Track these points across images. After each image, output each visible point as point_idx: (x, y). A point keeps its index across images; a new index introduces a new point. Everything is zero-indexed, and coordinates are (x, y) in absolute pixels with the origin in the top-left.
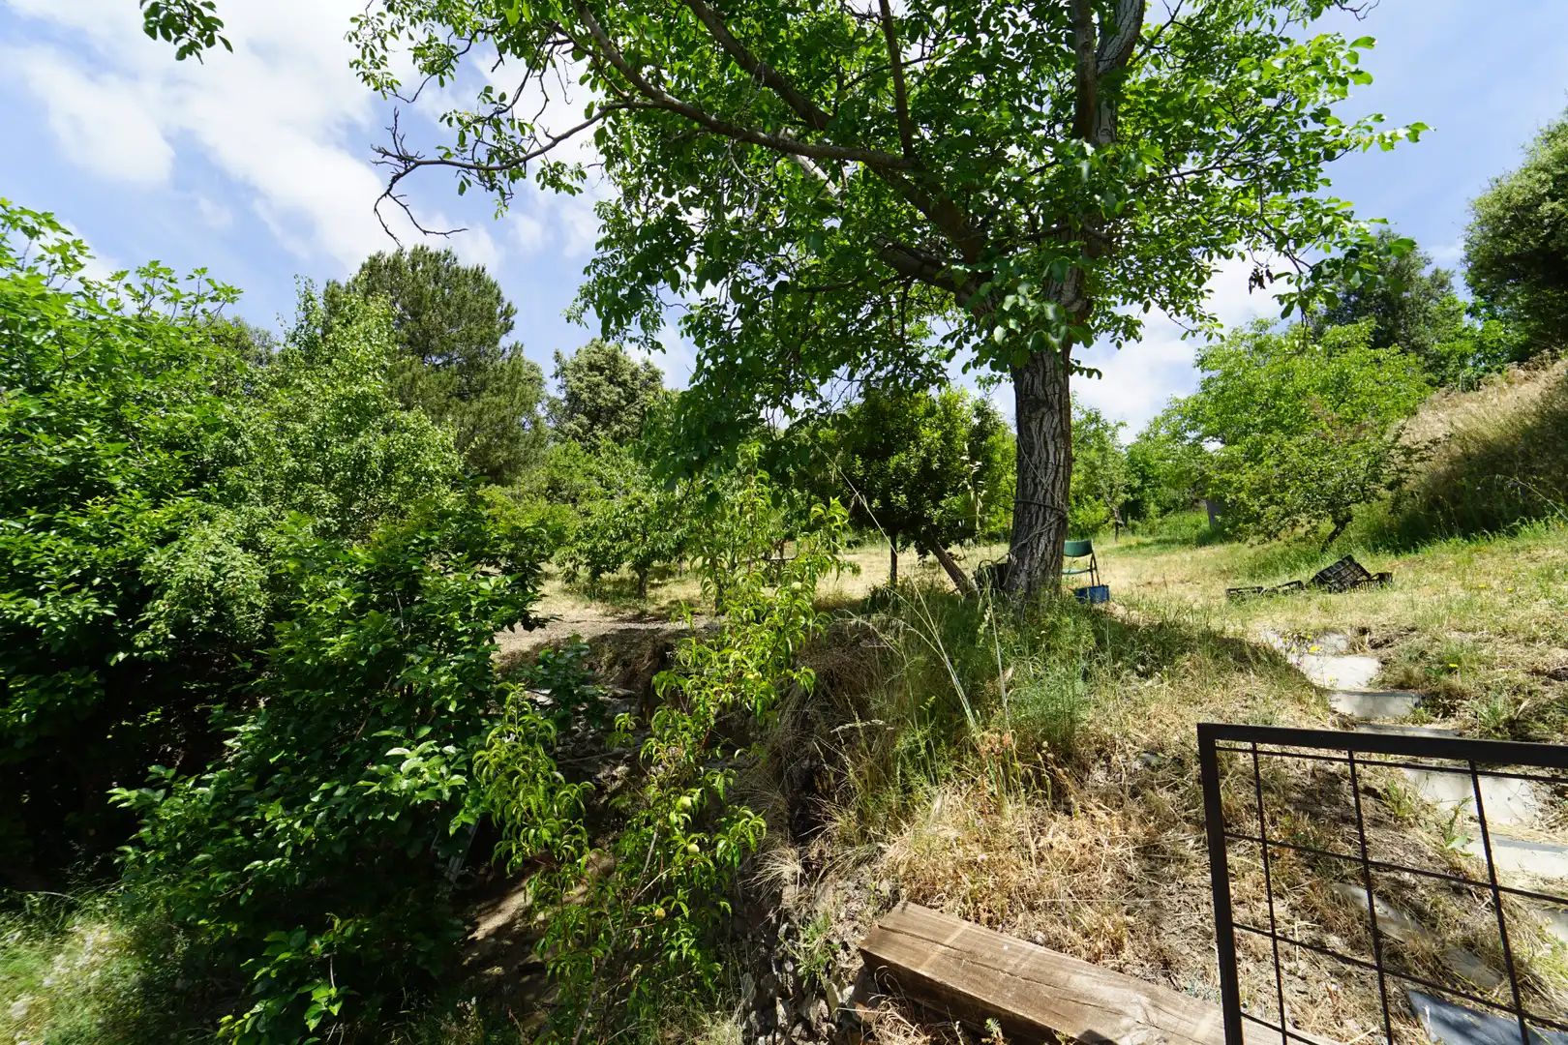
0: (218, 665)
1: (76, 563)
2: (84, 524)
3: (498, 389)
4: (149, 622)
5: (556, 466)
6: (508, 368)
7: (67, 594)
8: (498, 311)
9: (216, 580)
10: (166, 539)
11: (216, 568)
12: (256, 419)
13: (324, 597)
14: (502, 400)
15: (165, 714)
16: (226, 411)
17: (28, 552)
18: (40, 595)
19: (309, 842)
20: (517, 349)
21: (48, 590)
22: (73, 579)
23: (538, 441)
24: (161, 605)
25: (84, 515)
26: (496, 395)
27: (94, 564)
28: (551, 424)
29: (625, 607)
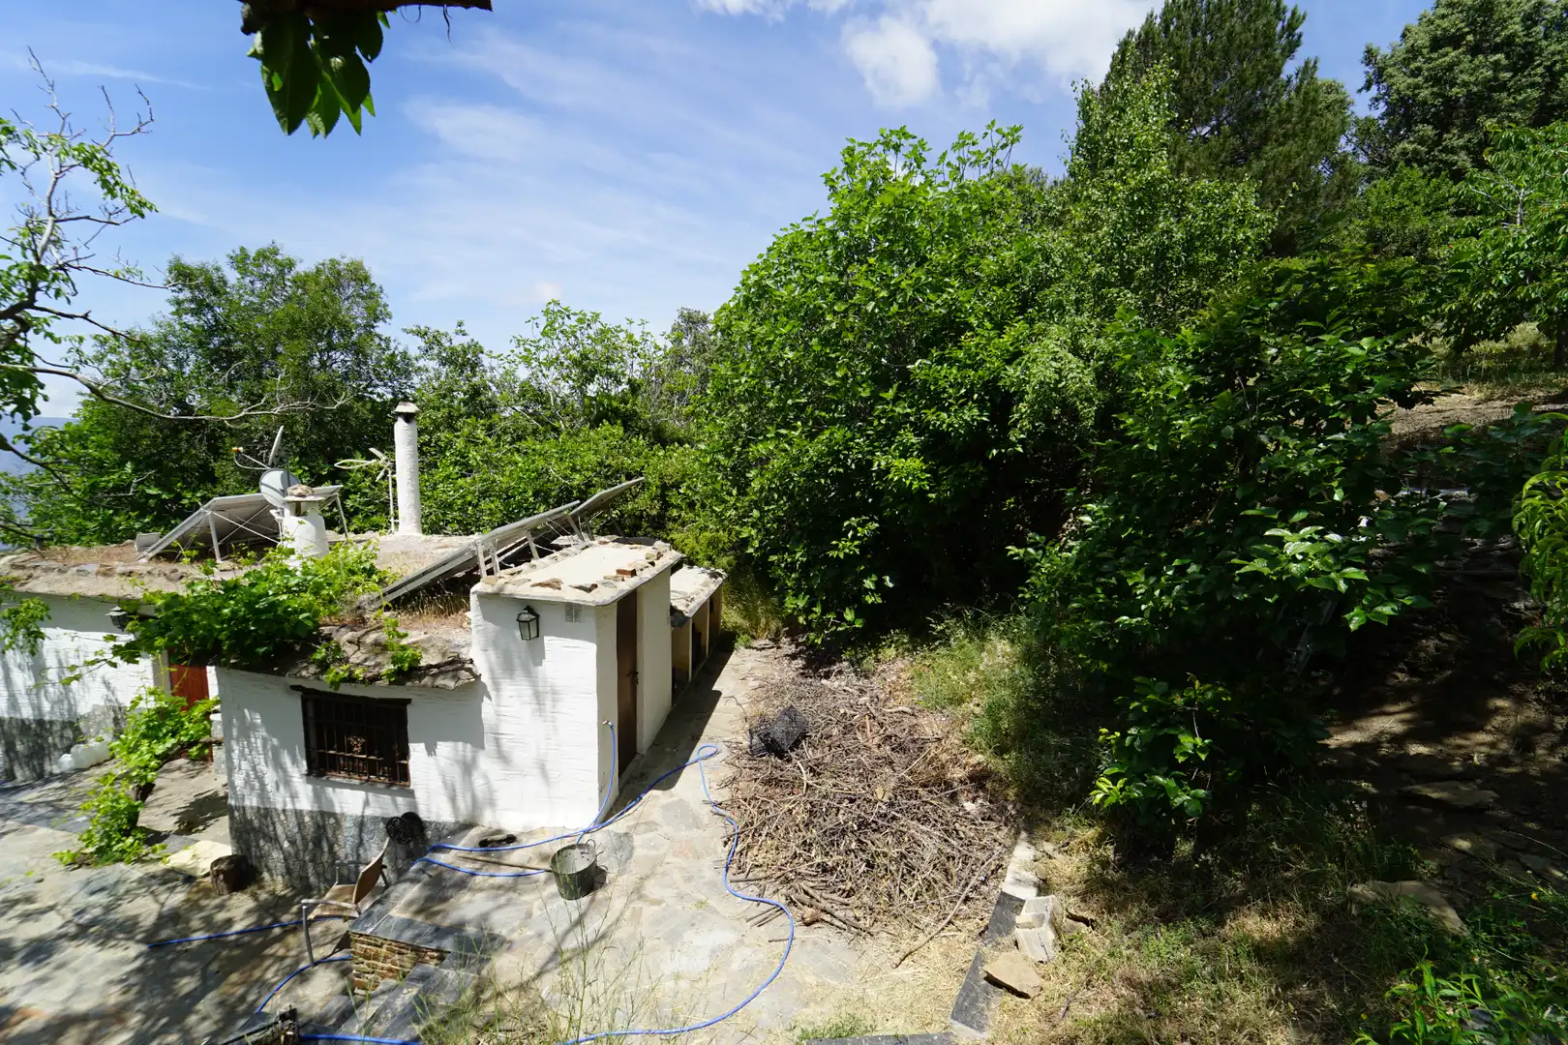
0: (1046, 465)
1: (961, 385)
2: (961, 355)
3: (1285, 135)
4: (1017, 421)
5: (1377, 212)
6: (1297, 102)
7: (962, 406)
8: (1279, 28)
9: (1060, 381)
10: (1013, 357)
11: (1059, 371)
12: (1057, 240)
13: (1160, 384)
14: (1292, 146)
15: (1017, 502)
16: (1035, 240)
17: (936, 380)
18: (946, 410)
19: (1168, 609)
20: (1308, 70)
21: (951, 405)
22: (962, 397)
23: (1345, 186)
24: (1023, 407)
25: (960, 348)
26: (1282, 144)
27: (972, 384)
28: (1363, 159)
29: (1528, 387)
